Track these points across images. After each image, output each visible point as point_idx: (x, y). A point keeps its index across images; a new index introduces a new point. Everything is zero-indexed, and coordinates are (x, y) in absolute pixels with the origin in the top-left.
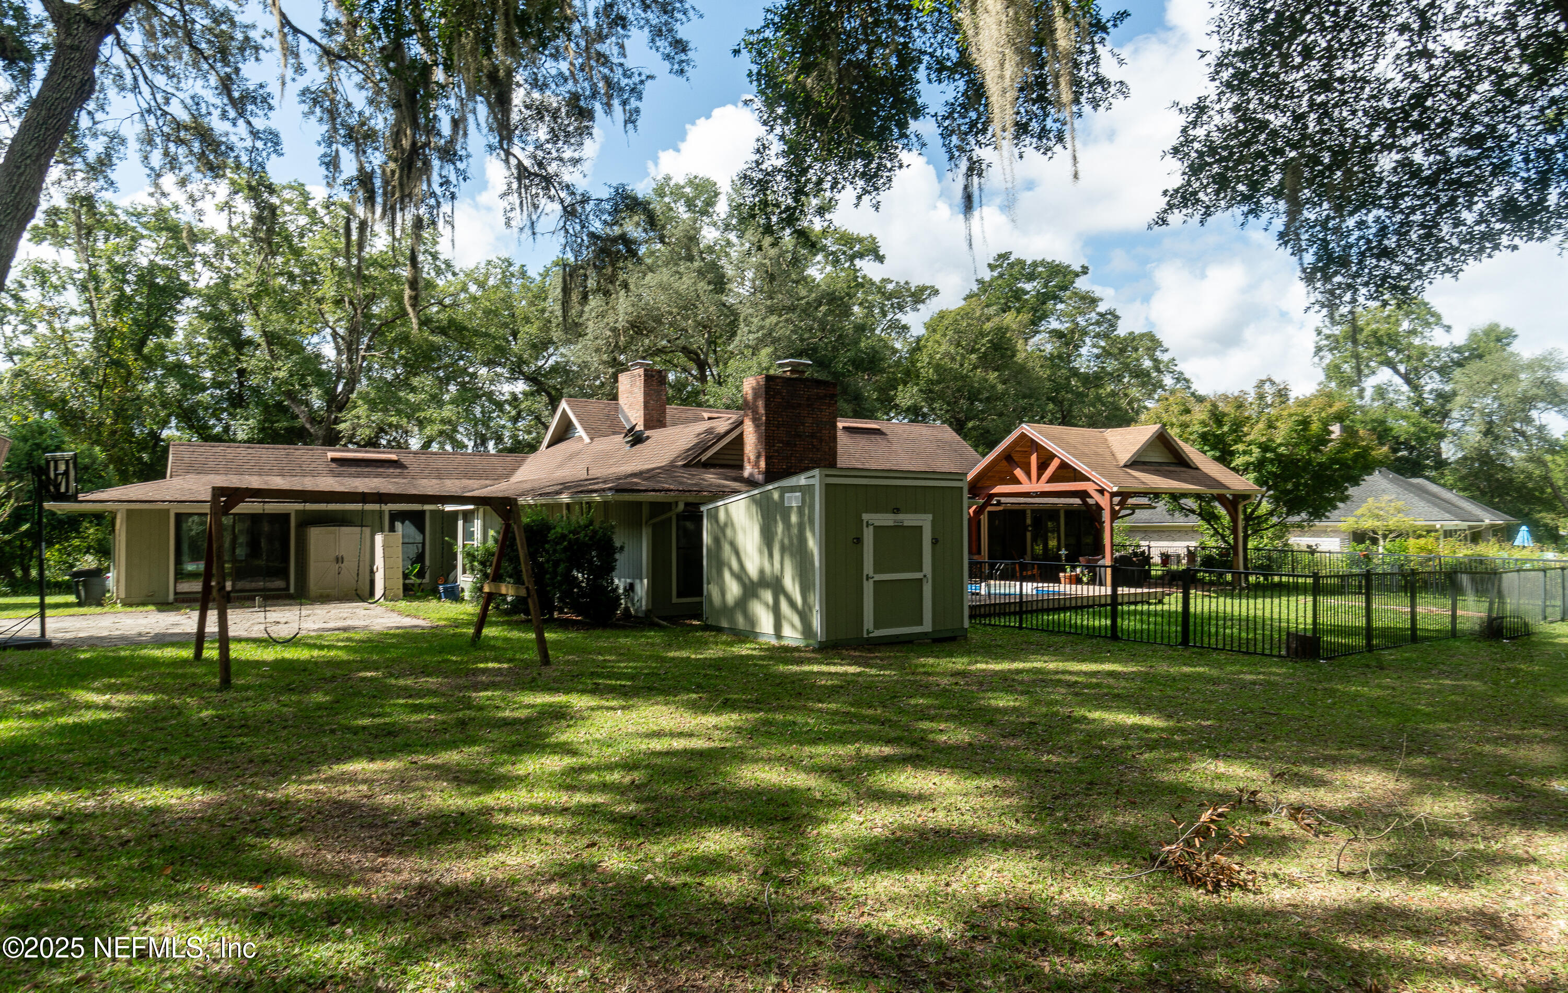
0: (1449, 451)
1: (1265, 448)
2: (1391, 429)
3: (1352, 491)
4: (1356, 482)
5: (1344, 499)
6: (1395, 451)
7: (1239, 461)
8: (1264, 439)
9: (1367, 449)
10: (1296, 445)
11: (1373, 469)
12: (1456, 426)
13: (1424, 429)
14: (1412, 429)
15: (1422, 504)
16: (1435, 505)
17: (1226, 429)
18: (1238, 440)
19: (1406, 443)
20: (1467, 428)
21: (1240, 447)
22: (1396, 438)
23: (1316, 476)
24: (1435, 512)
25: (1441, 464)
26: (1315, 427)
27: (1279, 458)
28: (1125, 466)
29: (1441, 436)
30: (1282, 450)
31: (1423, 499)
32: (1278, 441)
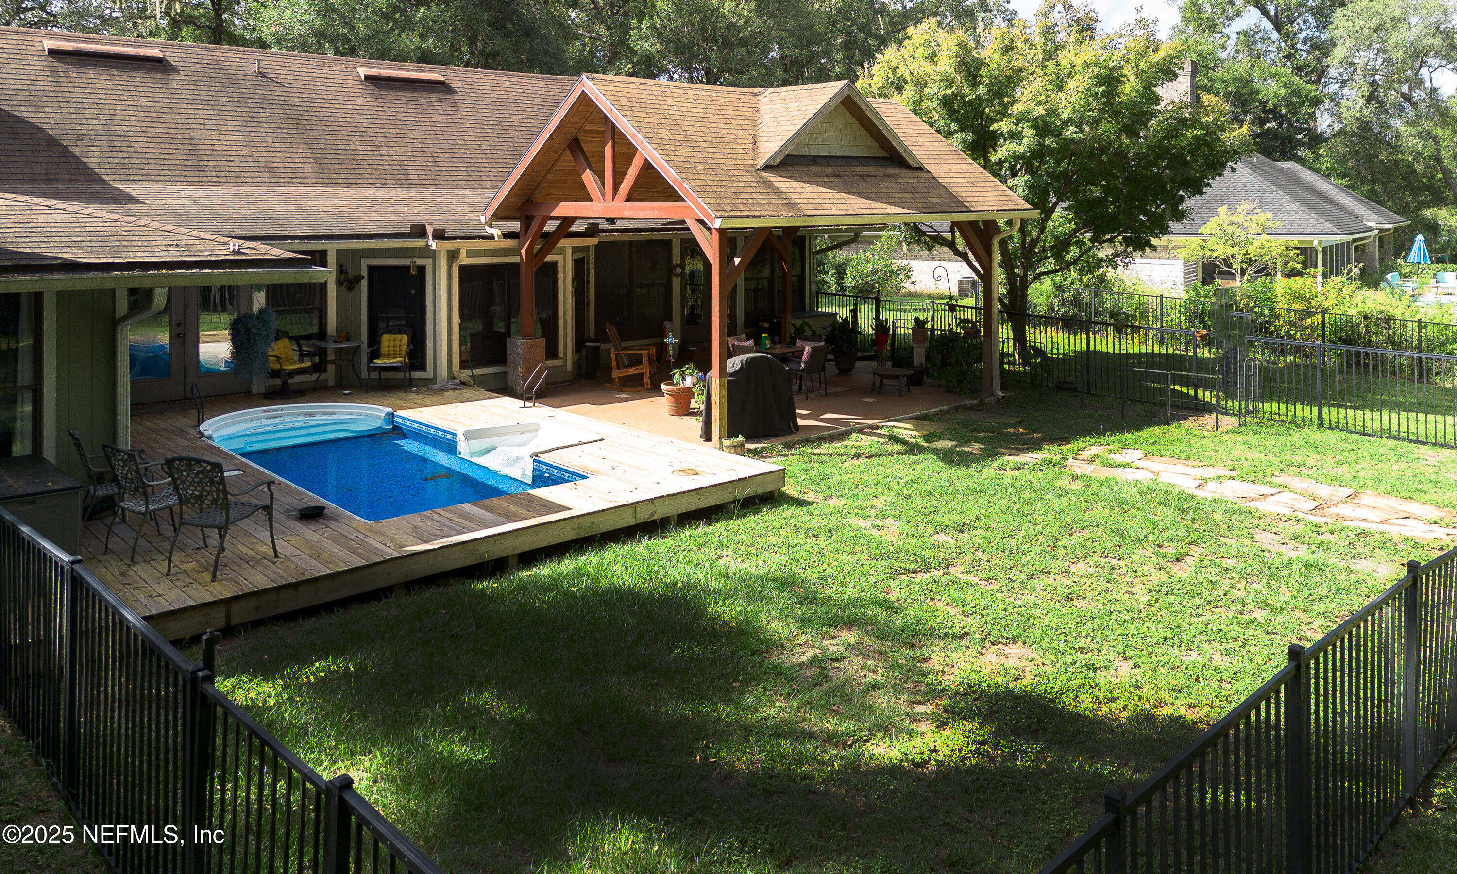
0: (1324, 122)
1: (1043, 128)
2: (1258, 92)
3: (1190, 203)
4: (1196, 187)
5: (1179, 216)
6: (1262, 122)
7: (1003, 151)
8: (1040, 111)
9: (1213, 131)
10: (1095, 123)
11: (1223, 166)
12: (1334, 87)
13: (1296, 93)
14: (1283, 91)
15: (1295, 206)
16: (1312, 207)
17: (982, 90)
18: (1003, 114)
19: (1274, 112)
20: (1346, 91)
21: (1004, 126)
22: (1264, 104)
23: (1132, 180)
24: (1312, 221)
25: (1316, 140)
26: (1130, 87)
27: (1067, 149)
28: (767, 167)
29: (1316, 102)
30: (1070, 132)
31: (1295, 197)
32: (1065, 116)
